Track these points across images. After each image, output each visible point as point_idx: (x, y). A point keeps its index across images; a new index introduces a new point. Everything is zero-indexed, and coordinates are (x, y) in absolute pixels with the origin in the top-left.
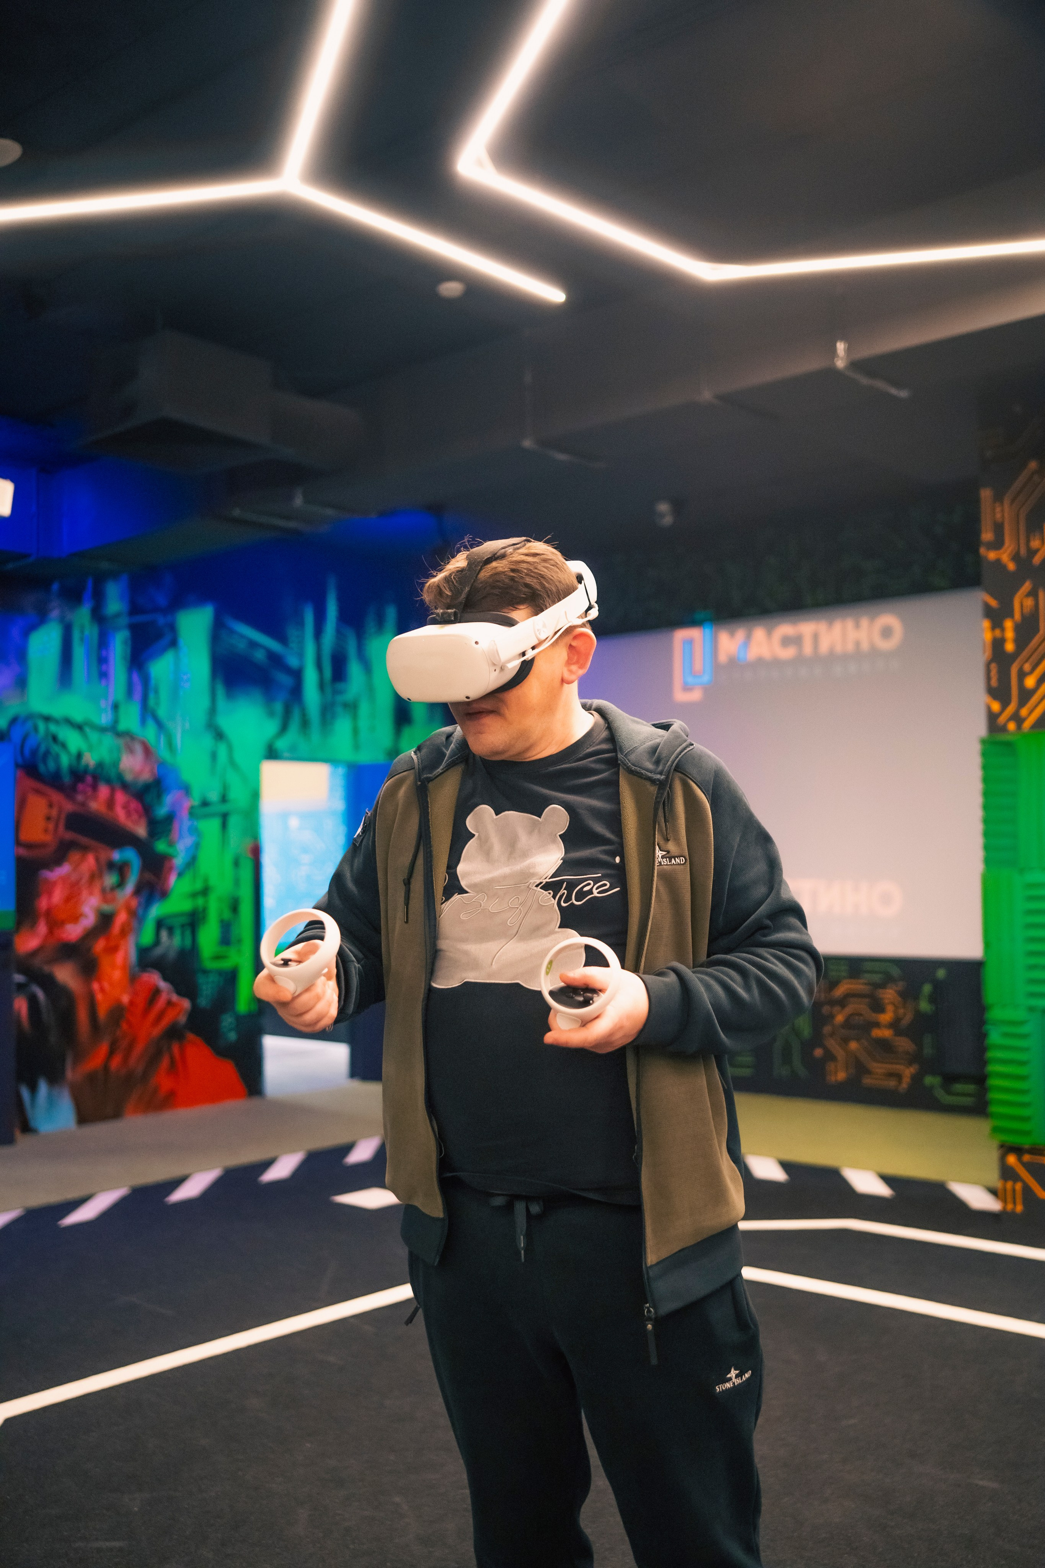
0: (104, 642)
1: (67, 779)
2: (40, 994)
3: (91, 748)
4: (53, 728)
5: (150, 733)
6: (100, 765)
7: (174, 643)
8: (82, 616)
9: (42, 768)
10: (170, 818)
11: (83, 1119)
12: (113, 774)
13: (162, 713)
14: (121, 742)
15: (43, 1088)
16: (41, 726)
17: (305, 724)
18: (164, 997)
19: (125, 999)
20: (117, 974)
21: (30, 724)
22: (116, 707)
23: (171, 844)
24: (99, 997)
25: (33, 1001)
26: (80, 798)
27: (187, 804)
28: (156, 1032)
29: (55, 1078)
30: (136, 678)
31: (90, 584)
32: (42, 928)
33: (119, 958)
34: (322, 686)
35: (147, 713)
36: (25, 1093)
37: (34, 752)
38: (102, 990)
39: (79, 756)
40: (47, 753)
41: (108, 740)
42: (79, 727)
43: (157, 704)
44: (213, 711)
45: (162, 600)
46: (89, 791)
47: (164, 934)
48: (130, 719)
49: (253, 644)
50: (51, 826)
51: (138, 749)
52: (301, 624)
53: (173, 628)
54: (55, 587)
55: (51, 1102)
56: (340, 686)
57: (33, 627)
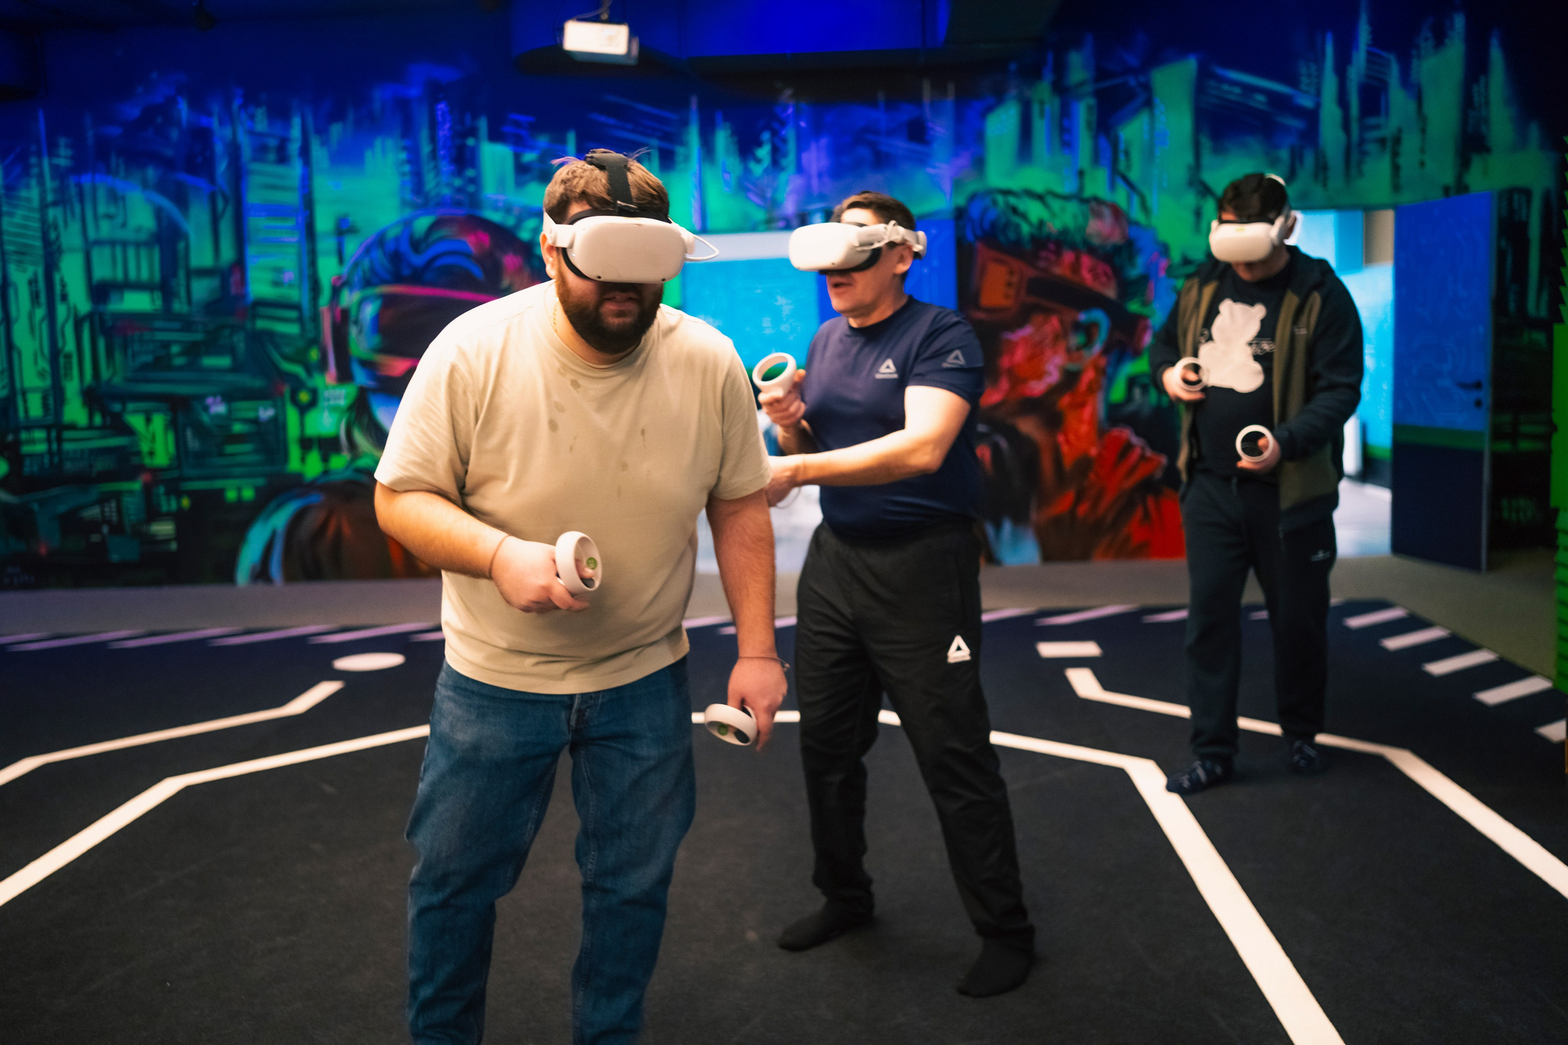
0: (1066, 113)
1: (1028, 247)
2: (1004, 444)
3: (1053, 215)
4: (1013, 200)
5: (1121, 197)
6: (1065, 232)
7: (1149, 104)
8: (1043, 90)
9: (1002, 239)
10: (1144, 279)
11: (1048, 555)
12: (1078, 239)
13: (1134, 175)
14: (1085, 207)
15: (1007, 527)
16: (1000, 199)
17: (1322, 169)
18: (1138, 451)
19: (1094, 451)
20: (1084, 429)
21: (988, 201)
22: (1081, 174)
23: (1145, 304)
24: (1065, 448)
25: (996, 449)
26: (1042, 264)
27: (1163, 263)
28: (1128, 484)
29: (1020, 519)
30: (1103, 142)
31: (1050, 57)
32: (1004, 384)
33: (1087, 413)
34: (1346, 125)
35: (1117, 176)
36: (990, 530)
37: (993, 225)
38: (1068, 441)
39: (1041, 223)
40: (1007, 225)
41: (1073, 207)
42: (1040, 198)
43: (1129, 166)
44: (1197, 166)
45: (1133, 60)
46: (1053, 258)
47: (1137, 392)
48: (1098, 184)
49: (1249, 89)
50: (1012, 292)
51: (1107, 212)
52: (1319, 59)
53: (1147, 87)
54: (1013, 67)
55: (1016, 538)
56: (1372, 121)
57: (990, 109)
